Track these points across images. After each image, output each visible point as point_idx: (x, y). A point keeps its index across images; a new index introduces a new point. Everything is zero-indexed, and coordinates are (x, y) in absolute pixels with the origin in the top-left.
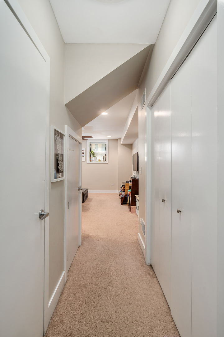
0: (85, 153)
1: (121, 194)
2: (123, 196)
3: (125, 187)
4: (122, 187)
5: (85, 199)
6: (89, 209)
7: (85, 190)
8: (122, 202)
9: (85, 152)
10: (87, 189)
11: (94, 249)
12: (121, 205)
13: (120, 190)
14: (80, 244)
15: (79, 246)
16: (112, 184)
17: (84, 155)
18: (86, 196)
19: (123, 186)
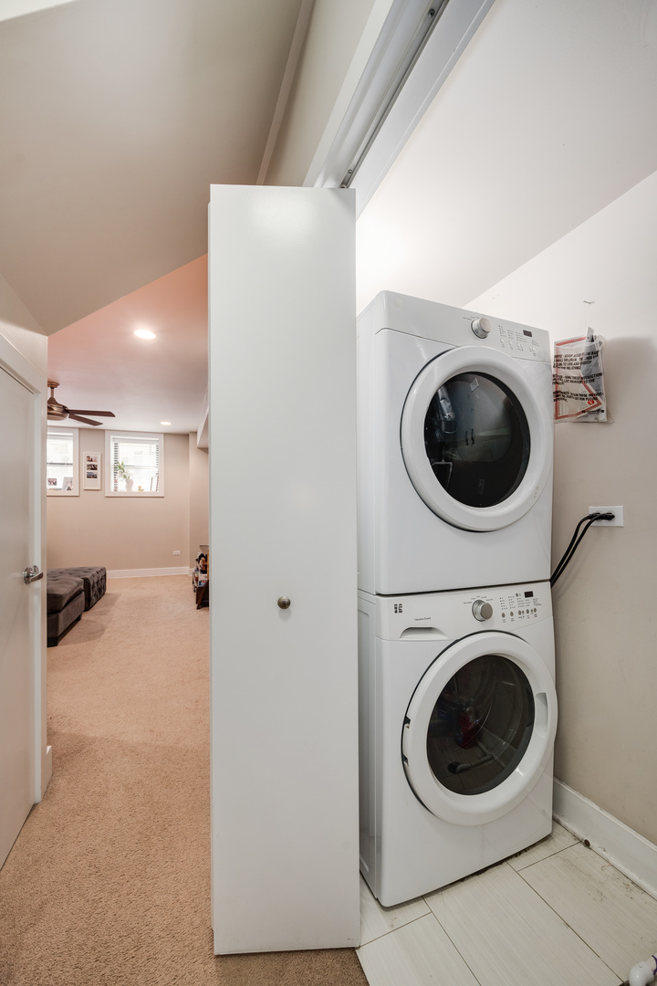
0: (99, 468)
1: (197, 579)
2: (203, 584)
3: (206, 560)
4: (198, 560)
5: (94, 598)
6: (103, 630)
7: (94, 572)
8: (200, 601)
9: (98, 463)
10: (103, 570)
11: (92, 813)
12: (198, 608)
13: (195, 568)
14: (37, 795)
15: (35, 806)
16: (175, 552)
17: (98, 472)
18: (100, 590)
19: (202, 555)
